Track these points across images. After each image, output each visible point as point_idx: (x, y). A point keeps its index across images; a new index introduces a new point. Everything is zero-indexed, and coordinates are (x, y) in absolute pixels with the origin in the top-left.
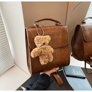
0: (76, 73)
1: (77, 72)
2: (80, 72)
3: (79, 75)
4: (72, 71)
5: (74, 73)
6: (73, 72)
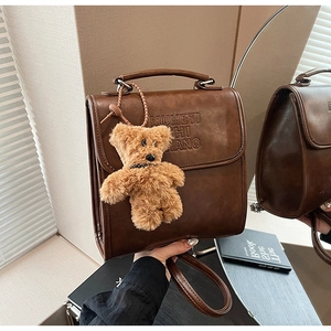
0: (258, 251)
1: (262, 249)
2: (271, 251)
3: (268, 259)
4: (247, 246)
5: (249, 252)
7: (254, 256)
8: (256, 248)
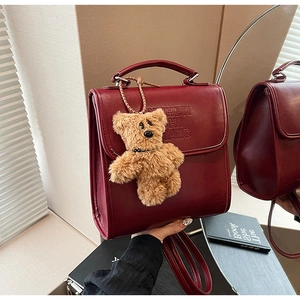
1: (243, 231)
2: (252, 232)
3: (249, 240)
4: (230, 227)
6: (231, 230)
7: (237, 237)
8: (238, 230)
